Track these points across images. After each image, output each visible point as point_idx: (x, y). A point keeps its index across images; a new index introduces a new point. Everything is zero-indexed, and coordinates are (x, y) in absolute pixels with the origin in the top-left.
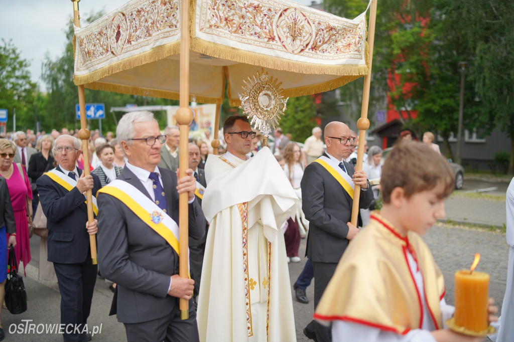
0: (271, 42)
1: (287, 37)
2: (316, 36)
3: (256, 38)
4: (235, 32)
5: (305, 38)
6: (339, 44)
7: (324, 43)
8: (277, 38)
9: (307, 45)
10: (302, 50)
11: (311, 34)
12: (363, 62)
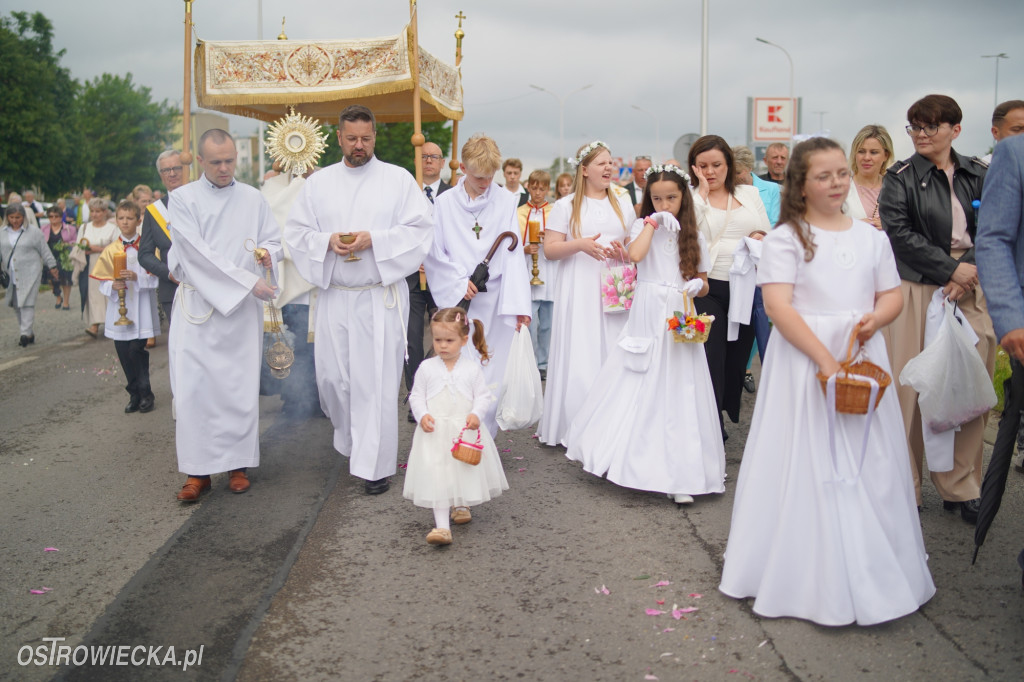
0: (282, 81)
1: (301, 73)
2: (336, 65)
3: (266, 81)
4: (245, 80)
5: (323, 70)
6: (374, 65)
7: (349, 69)
8: (289, 77)
9: (326, 76)
10: (320, 81)
11: (328, 65)
12: (407, 76)
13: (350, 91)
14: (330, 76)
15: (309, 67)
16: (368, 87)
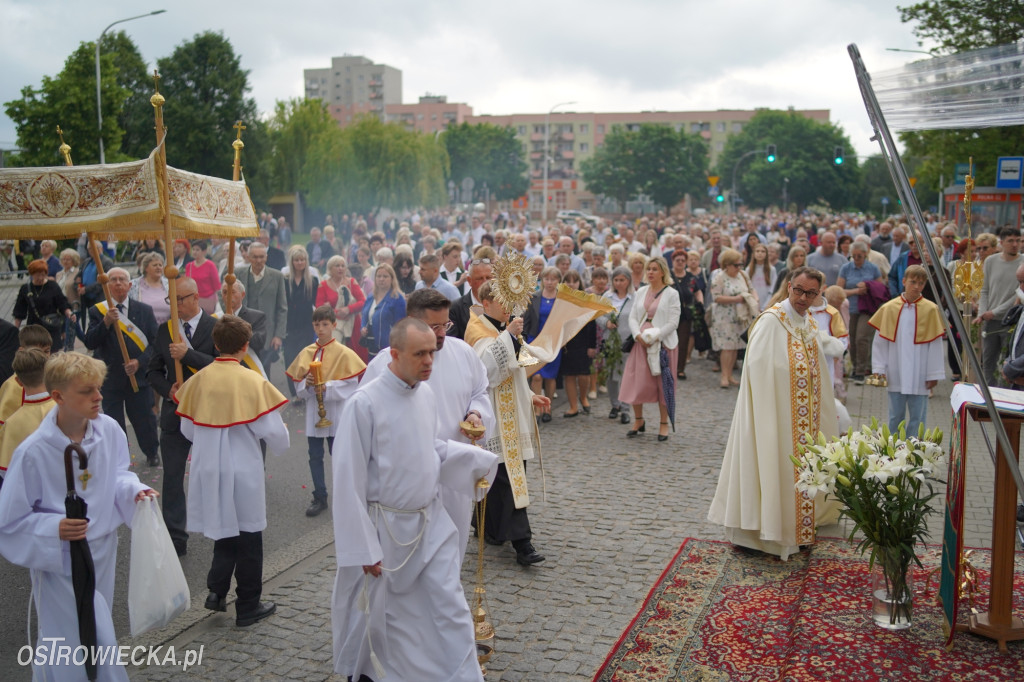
2: (81, 194)
5: (68, 200)
6: (120, 192)
7: (95, 197)
9: (72, 206)
10: (67, 212)
11: (73, 194)
14: (76, 205)
16: (114, 219)
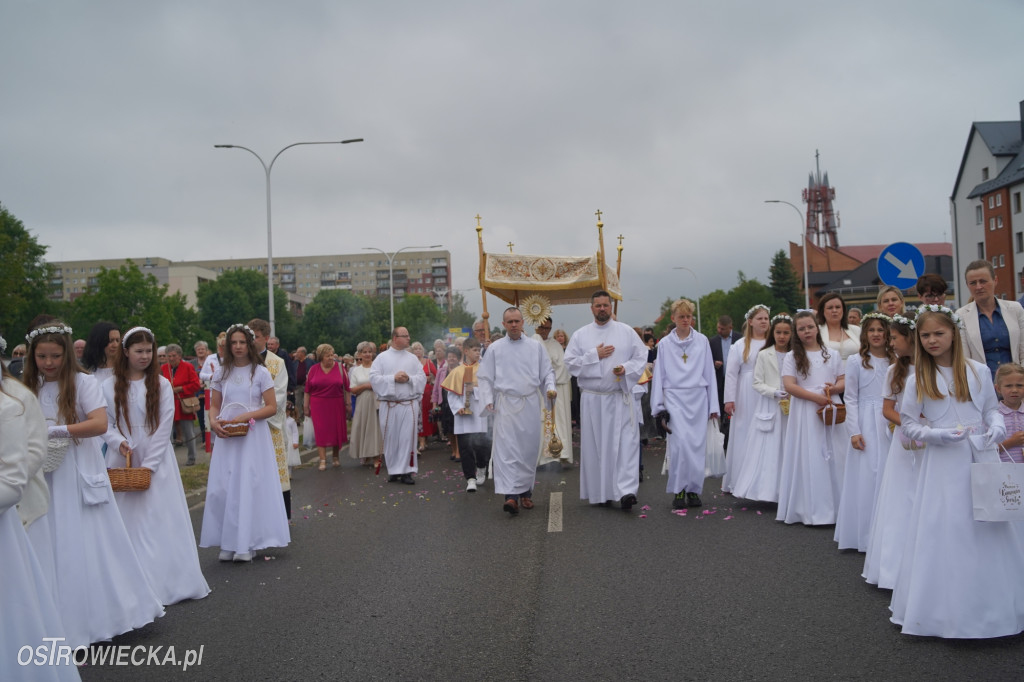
0: (528, 278)
1: (538, 274)
2: (558, 270)
3: (519, 277)
4: (507, 276)
5: (550, 273)
7: (565, 272)
8: (532, 275)
9: (551, 276)
10: (549, 279)
11: (553, 270)
12: (597, 278)
13: (566, 285)
14: (554, 276)
15: (543, 271)
16: (575, 283)
